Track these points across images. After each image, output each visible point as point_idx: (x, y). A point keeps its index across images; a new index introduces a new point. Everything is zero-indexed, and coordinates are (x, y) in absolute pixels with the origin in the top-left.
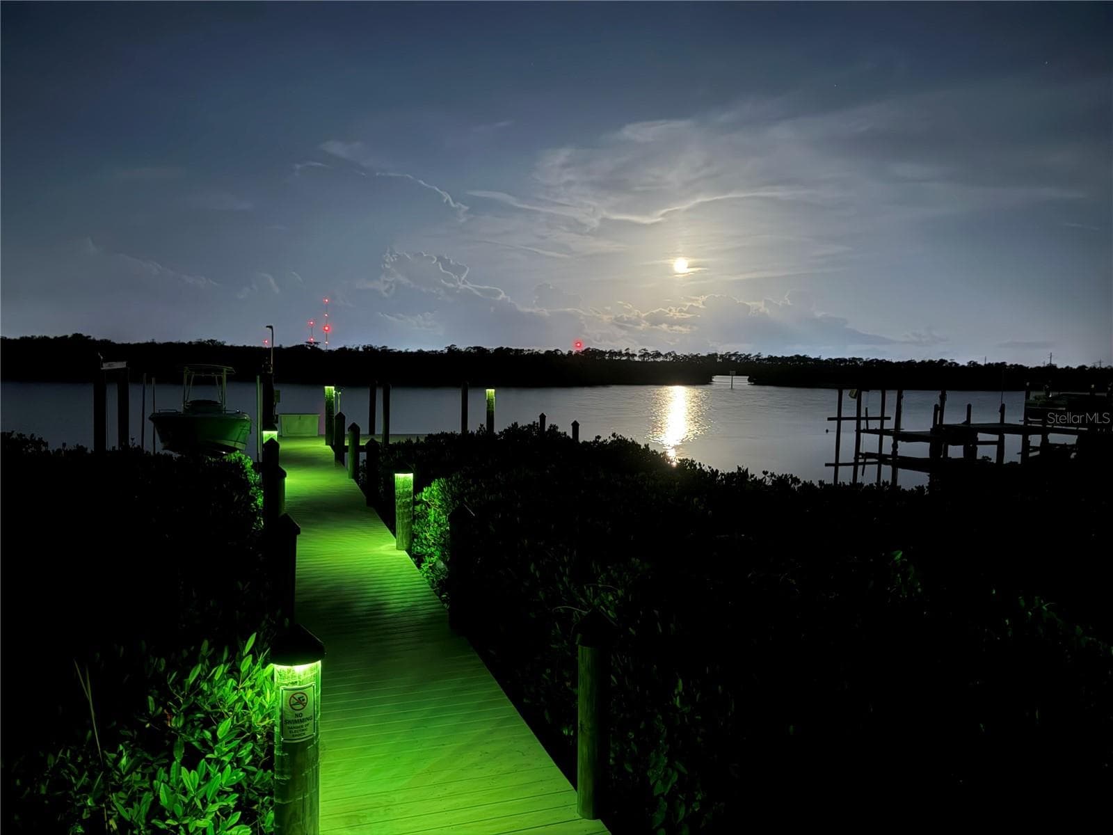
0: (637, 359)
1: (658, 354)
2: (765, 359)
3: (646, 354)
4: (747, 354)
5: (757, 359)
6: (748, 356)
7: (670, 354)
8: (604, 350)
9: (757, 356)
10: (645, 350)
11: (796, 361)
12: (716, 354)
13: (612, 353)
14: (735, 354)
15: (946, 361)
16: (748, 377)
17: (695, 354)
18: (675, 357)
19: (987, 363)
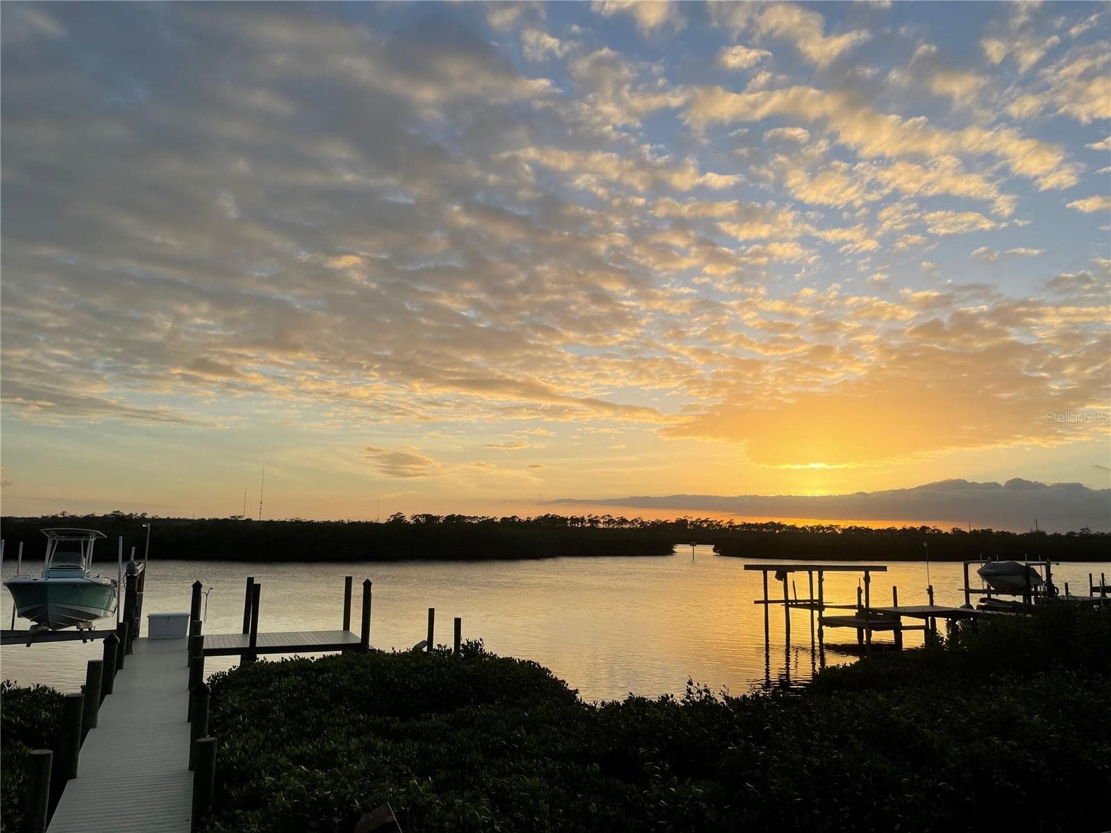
0: (601, 526)
1: (624, 521)
2: (739, 526)
3: (611, 521)
4: (719, 521)
5: (730, 526)
6: (720, 522)
7: (636, 520)
8: (565, 517)
9: (729, 522)
10: (609, 516)
11: (770, 528)
12: (686, 521)
13: (574, 520)
14: (706, 521)
15: (928, 528)
16: (713, 546)
17: (664, 520)
18: (642, 523)
19: (972, 530)
